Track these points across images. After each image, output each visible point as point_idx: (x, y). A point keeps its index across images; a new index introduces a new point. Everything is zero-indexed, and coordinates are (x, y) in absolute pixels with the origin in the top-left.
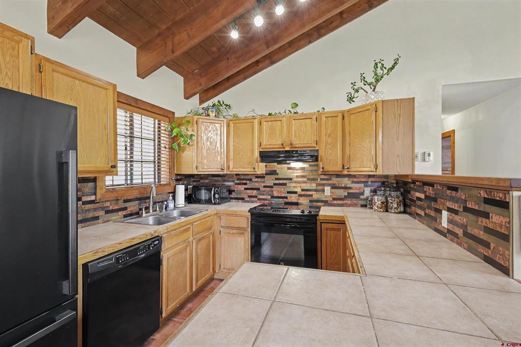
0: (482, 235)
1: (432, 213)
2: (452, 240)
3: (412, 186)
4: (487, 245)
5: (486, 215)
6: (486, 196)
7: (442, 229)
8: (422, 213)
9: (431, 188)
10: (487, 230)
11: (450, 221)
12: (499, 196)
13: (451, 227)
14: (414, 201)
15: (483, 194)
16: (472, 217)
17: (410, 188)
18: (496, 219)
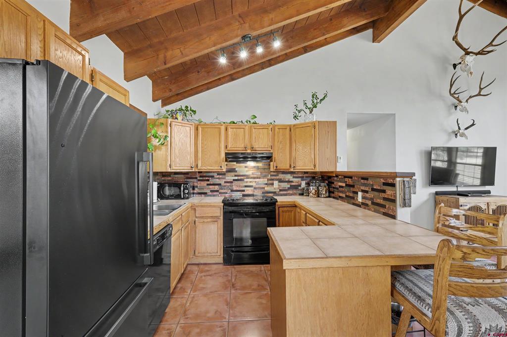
0: (381, 202)
1: (351, 195)
2: (365, 208)
3: (335, 178)
4: (384, 206)
5: (384, 191)
6: (384, 181)
7: (358, 203)
8: (344, 195)
9: (350, 179)
10: (385, 199)
11: (363, 198)
12: (390, 181)
13: (364, 201)
14: (337, 189)
15: (382, 181)
16: (376, 193)
17: (334, 180)
18: (389, 192)
